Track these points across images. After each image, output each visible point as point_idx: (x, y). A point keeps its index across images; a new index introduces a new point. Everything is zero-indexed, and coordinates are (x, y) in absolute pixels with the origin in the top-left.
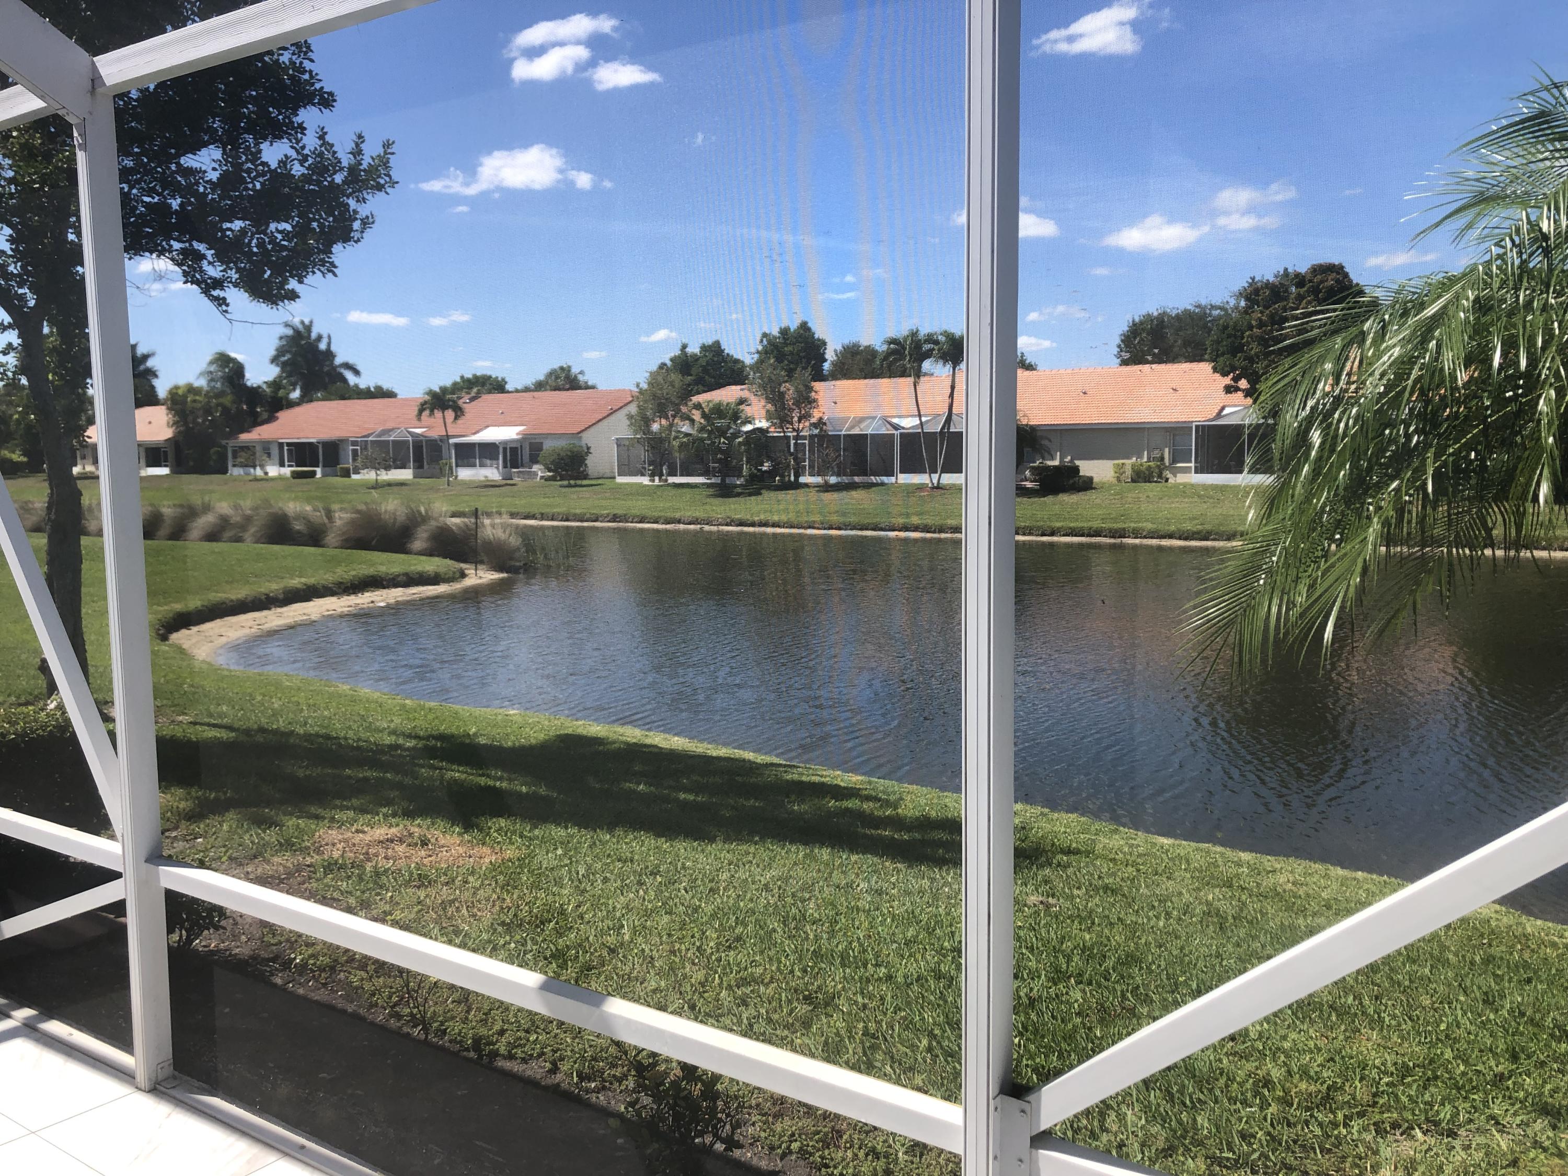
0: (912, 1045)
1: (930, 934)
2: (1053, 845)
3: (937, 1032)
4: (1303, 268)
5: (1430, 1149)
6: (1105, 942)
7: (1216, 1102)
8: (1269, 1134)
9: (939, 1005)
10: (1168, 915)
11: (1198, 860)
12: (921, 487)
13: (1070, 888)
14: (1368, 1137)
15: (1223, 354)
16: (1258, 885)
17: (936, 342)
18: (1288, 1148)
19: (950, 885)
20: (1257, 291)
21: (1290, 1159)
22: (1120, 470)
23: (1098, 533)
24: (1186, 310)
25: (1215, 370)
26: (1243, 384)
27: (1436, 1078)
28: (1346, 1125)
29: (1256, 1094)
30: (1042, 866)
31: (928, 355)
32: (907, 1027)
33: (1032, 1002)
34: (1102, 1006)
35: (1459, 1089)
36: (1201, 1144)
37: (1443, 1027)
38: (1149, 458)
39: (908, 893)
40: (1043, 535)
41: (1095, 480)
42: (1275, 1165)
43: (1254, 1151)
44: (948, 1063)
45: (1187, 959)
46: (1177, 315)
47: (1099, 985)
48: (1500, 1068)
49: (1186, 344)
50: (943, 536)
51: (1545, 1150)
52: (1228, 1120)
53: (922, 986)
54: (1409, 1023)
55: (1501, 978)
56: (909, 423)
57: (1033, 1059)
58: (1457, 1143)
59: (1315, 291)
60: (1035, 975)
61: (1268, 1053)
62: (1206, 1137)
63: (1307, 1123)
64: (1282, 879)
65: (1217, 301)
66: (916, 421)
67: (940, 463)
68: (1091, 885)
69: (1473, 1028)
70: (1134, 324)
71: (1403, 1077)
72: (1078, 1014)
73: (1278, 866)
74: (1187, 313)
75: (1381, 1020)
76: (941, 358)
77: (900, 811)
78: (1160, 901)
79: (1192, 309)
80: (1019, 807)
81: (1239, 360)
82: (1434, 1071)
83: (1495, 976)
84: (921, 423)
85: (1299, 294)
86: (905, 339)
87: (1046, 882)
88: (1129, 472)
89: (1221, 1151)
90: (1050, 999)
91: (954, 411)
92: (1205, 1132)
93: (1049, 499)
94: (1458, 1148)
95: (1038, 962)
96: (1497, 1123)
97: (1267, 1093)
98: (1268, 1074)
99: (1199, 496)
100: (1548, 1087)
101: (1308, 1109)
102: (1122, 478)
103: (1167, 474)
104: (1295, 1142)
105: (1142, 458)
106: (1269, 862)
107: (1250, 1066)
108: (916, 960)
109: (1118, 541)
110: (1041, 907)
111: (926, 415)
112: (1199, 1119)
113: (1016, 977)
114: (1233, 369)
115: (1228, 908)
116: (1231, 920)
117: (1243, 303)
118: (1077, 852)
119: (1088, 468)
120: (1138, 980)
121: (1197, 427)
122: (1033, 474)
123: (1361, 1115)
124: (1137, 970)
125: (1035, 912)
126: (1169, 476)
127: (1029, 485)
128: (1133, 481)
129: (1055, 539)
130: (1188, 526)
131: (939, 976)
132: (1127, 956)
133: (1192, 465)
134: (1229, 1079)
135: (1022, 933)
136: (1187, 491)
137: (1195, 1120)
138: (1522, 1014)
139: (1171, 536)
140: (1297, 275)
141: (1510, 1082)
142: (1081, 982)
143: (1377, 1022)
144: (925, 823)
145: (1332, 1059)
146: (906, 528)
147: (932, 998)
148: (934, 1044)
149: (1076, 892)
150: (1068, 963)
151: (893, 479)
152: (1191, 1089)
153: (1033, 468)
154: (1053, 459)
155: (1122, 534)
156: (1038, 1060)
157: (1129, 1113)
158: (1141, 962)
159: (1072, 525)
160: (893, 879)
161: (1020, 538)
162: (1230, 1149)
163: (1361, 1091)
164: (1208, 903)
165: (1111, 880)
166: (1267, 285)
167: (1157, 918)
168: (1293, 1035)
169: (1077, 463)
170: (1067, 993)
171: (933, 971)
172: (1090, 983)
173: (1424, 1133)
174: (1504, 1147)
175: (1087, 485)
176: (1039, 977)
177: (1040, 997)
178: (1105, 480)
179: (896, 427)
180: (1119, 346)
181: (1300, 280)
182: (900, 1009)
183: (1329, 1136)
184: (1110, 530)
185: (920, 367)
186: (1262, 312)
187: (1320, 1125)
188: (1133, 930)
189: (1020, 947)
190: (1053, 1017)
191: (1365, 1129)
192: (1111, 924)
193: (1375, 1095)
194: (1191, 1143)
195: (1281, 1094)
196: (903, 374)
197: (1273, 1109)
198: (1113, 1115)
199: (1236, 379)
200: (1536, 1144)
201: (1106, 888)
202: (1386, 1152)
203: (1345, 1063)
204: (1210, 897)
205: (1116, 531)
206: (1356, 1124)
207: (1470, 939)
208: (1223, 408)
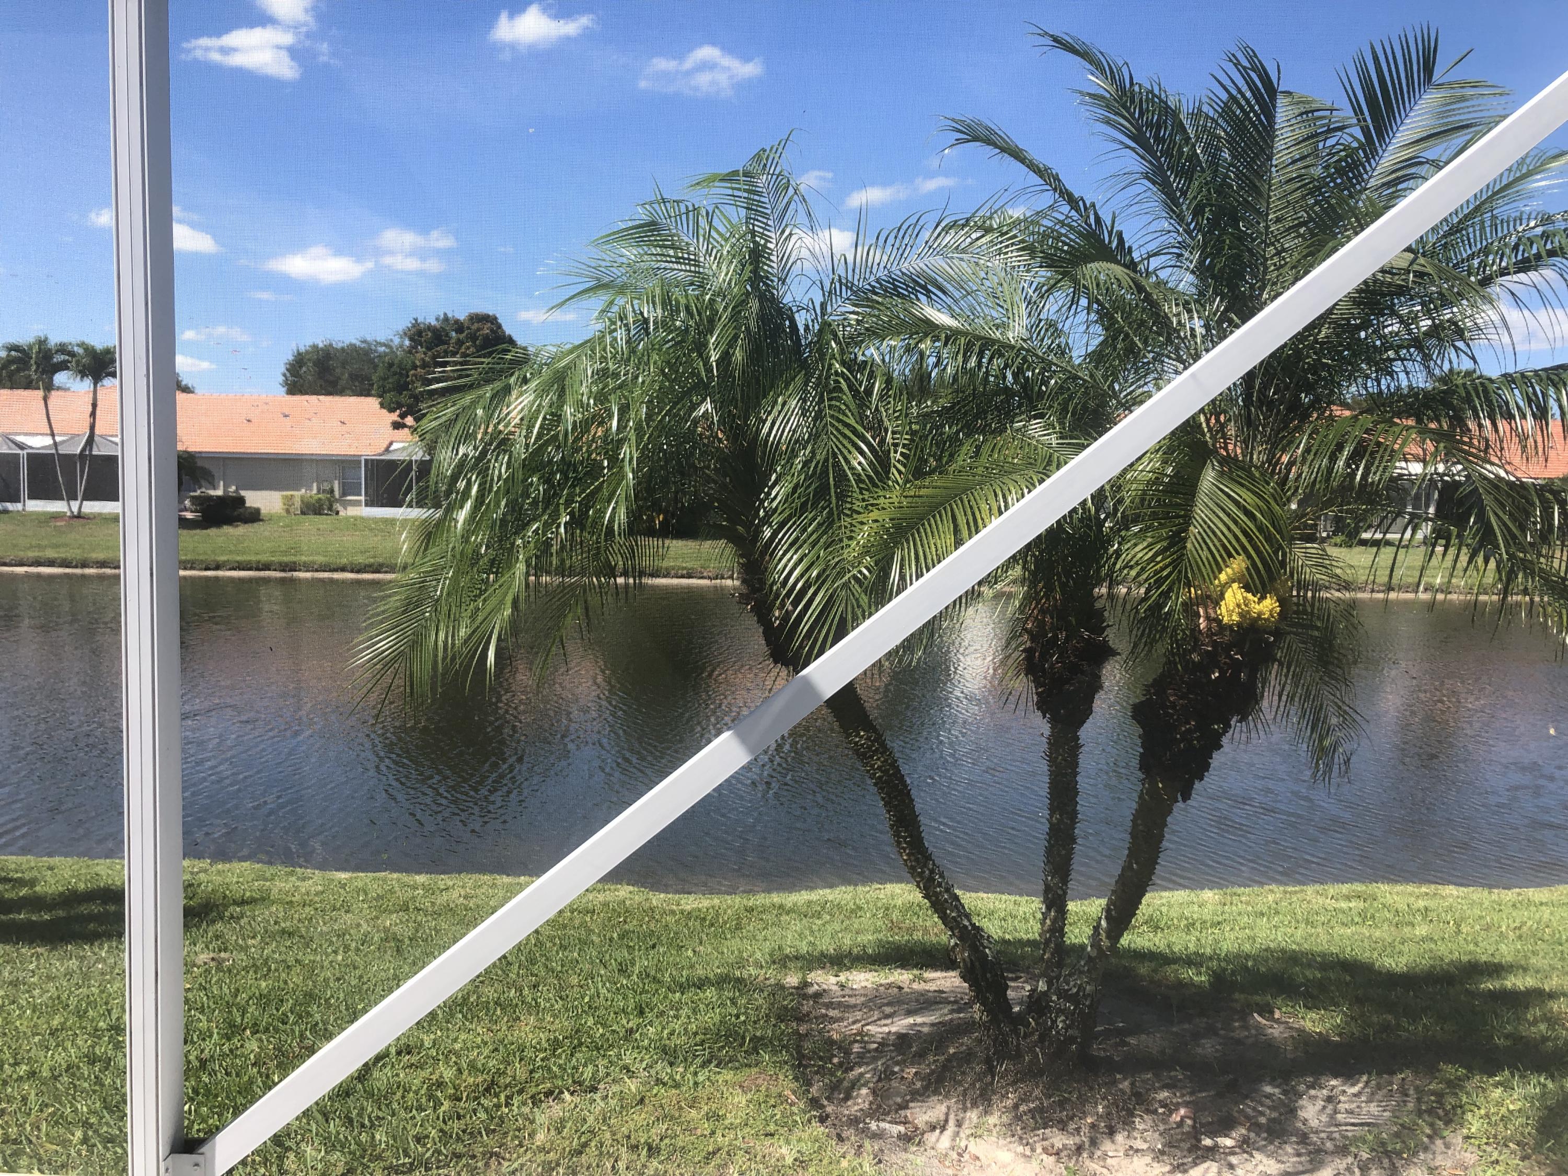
0: (64, 1141)
1: (80, 1017)
2: (225, 897)
3: (93, 1120)
4: (462, 316)
5: (576, 1106)
6: (282, 985)
7: (393, 1115)
8: (441, 1130)
9: (94, 1092)
10: (347, 948)
11: (375, 889)
12: (56, 516)
13: (244, 939)
14: (526, 1110)
15: (389, 391)
16: (433, 904)
17: (72, 354)
18: (459, 1138)
19: (104, 960)
20: (420, 333)
21: (460, 1148)
22: (288, 501)
23: (267, 567)
24: (351, 344)
25: (382, 405)
26: (409, 420)
27: (581, 1044)
28: (507, 1105)
29: (430, 1097)
30: (213, 922)
31: (63, 366)
32: (57, 1123)
33: (203, 1063)
34: (280, 1050)
35: (598, 1049)
36: (379, 1157)
37: (587, 999)
38: (319, 492)
39: (50, 978)
40: (207, 569)
41: (263, 511)
42: (446, 1156)
43: (428, 1149)
44: (108, 1149)
45: (365, 987)
46: (343, 349)
47: (277, 1030)
48: (630, 1024)
49: (354, 377)
50: (88, 571)
51: (664, 1084)
52: (404, 1128)
53: (73, 1075)
54: (560, 1002)
55: (633, 948)
56: (40, 442)
57: (206, 1122)
58: (597, 1096)
59: (473, 337)
60: (205, 1035)
61: (441, 1057)
62: (383, 1151)
63: (475, 1111)
64: (455, 895)
65: (381, 338)
66: (48, 441)
67: (81, 490)
68: (266, 931)
69: (609, 995)
70: (299, 354)
71: (555, 1050)
72: (254, 1065)
73: (451, 883)
74: (353, 347)
75: (537, 1005)
76: (80, 372)
77: (38, 889)
78: (339, 936)
79: (358, 344)
80: (186, 863)
81: (404, 398)
82: (579, 1040)
83: (628, 947)
84: (55, 444)
85: (459, 339)
86: (30, 347)
87: (217, 937)
88: (298, 504)
89: (398, 1159)
90: (223, 1056)
91: (97, 431)
92: (383, 1146)
93: (213, 532)
94: (598, 1100)
95: (209, 1021)
96: (628, 1071)
97: (439, 1094)
98: (441, 1077)
99: (371, 530)
100: (666, 1032)
101: (476, 1098)
102: (292, 510)
103: (338, 506)
104: (464, 1131)
105: (311, 490)
106: (444, 880)
107: (425, 1074)
108: (65, 1049)
109: (289, 574)
110: (212, 964)
111: (60, 435)
112: (378, 1137)
113: (186, 1042)
114: (399, 406)
115: (404, 931)
116: (407, 941)
117: (407, 343)
118: (252, 901)
119: (254, 499)
120: (318, 1017)
121: (366, 460)
122: (193, 504)
123: (520, 1092)
124: (315, 1007)
125: (206, 970)
126: (340, 508)
127: (189, 515)
128: (303, 513)
129: (220, 573)
130: (361, 559)
131: (92, 1060)
132: (305, 995)
133: (362, 498)
134: (405, 1091)
135: (190, 995)
136: (357, 523)
137: (373, 1137)
138: (648, 976)
139: (343, 569)
140: (457, 322)
141: (638, 1034)
142: (257, 1032)
143: (535, 1008)
144: (71, 898)
145: (496, 1050)
146: (38, 563)
147: (86, 1085)
148: (90, 1133)
149: (250, 942)
150: (243, 1016)
151: (19, 506)
152: (370, 1109)
153: (193, 497)
154: (214, 488)
155: (293, 567)
156: (211, 1121)
157: (309, 1149)
158: (320, 998)
159: (239, 558)
160: (32, 967)
161: (182, 573)
162: (407, 1155)
163: (520, 1071)
164: (386, 930)
165: (288, 924)
166: (429, 328)
167: (335, 952)
168: (463, 1036)
169: (243, 493)
170: (242, 1046)
171: (86, 1056)
172: (267, 1030)
173: (572, 1094)
174: (634, 1090)
175: (254, 516)
176: (211, 1036)
177: (212, 1057)
178: (273, 511)
179: (21, 446)
180: (284, 375)
181: (459, 327)
182: (47, 1106)
183: (493, 1118)
184: (280, 564)
185: (51, 379)
186: (425, 354)
187: (486, 1110)
188: (311, 971)
189: (190, 1010)
190: (227, 1074)
191: (524, 1103)
192: (288, 967)
193: (531, 1072)
194: (369, 1160)
195: (452, 1091)
196: (29, 385)
197: (446, 1105)
198: (292, 1156)
199: (403, 416)
200: (659, 1082)
201: (283, 931)
202: (541, 1118)
203: (507, 1050)
204: (388, 923)
205: (286, 565)
206: (516, 1101)
207: (610, 919)
208: (391, 444)
